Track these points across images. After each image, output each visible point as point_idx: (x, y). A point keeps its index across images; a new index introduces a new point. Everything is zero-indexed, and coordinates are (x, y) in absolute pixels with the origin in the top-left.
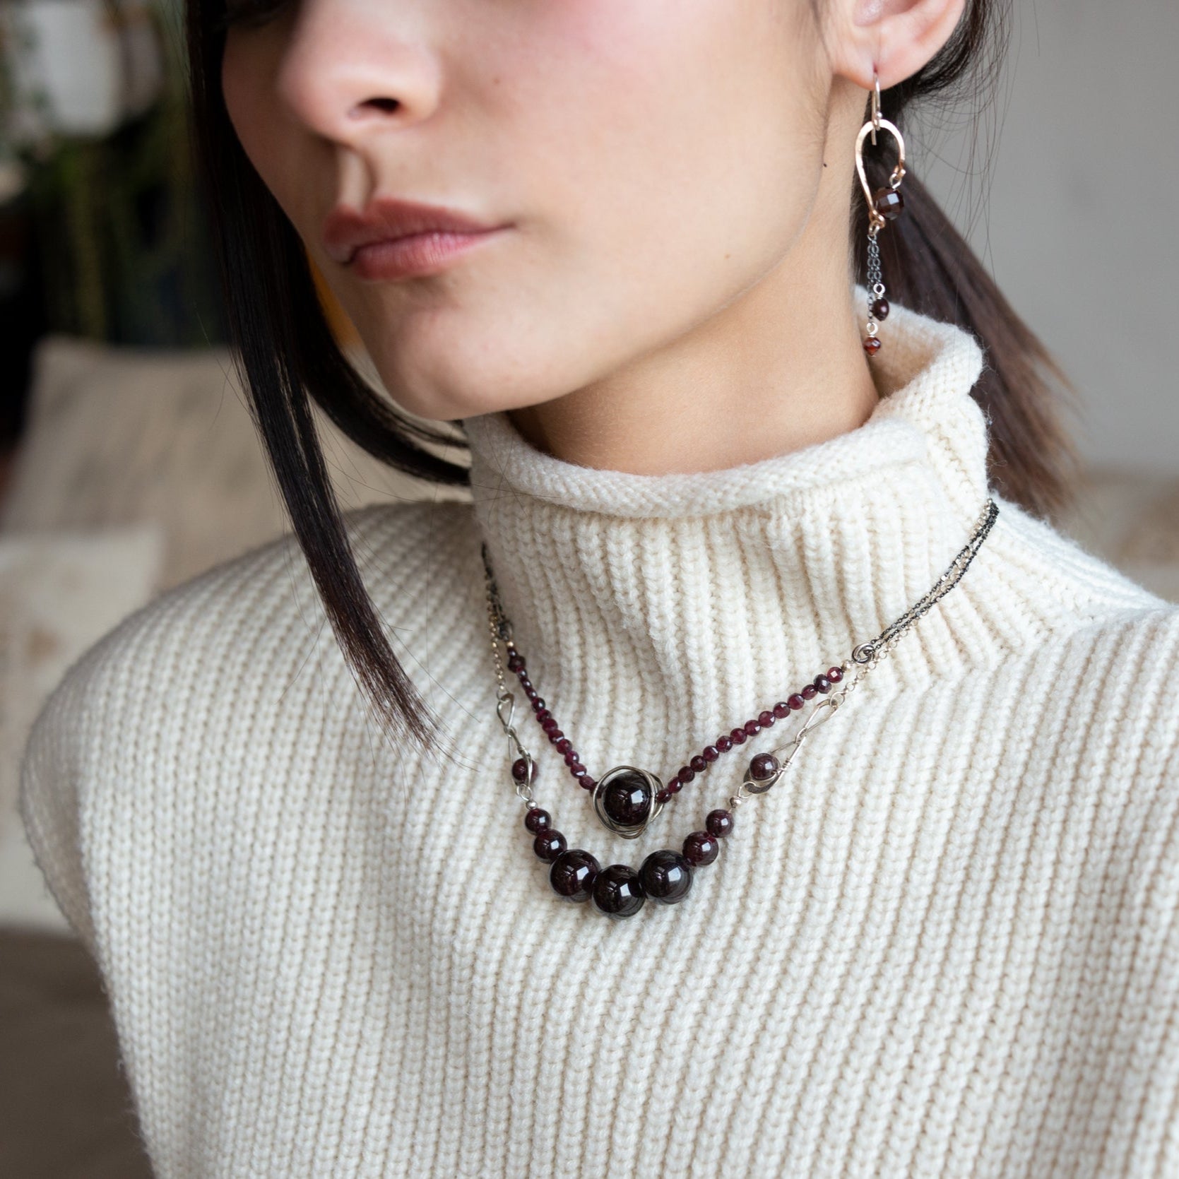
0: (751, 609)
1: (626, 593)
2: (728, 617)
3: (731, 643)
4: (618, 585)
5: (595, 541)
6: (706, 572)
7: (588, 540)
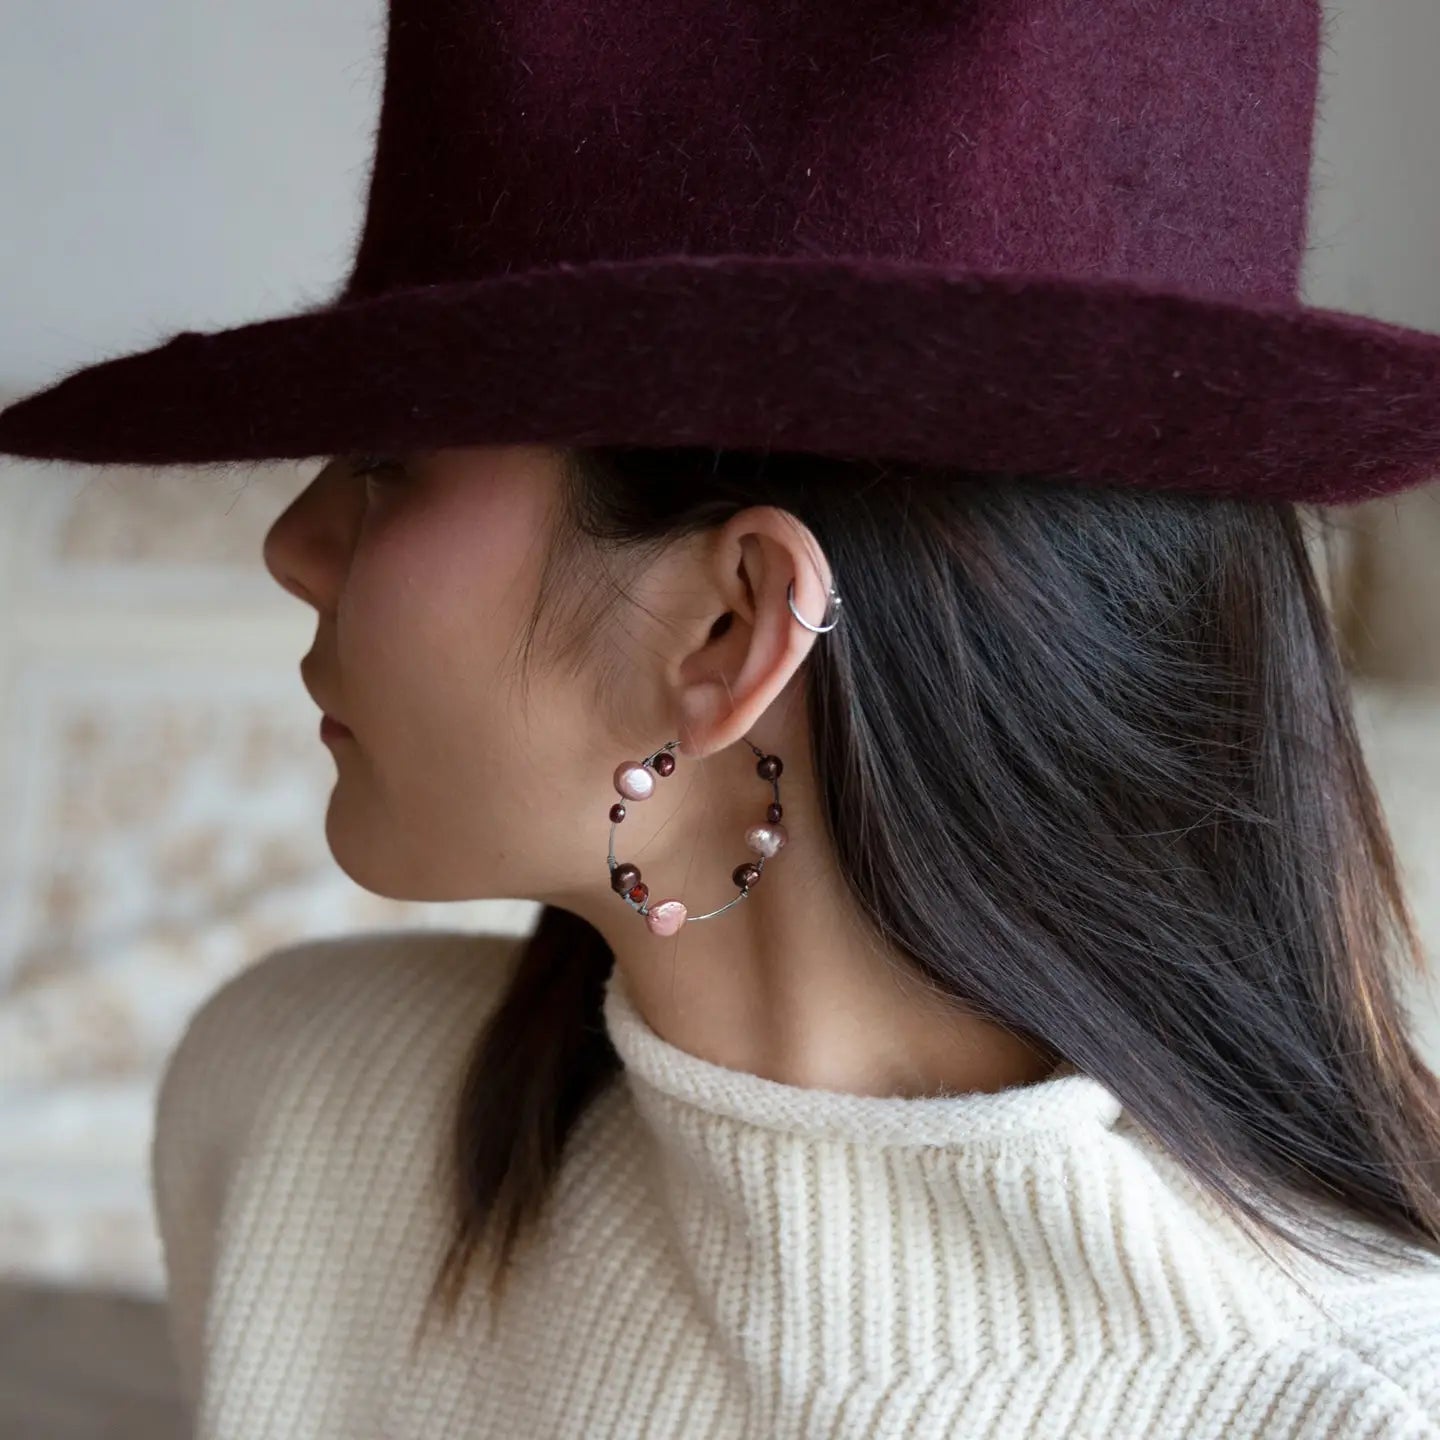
0: (897, 1239)
1: (755, 1202)
2: (869, 1246)
3: (870, 1273)
4: (747, 1193)
5: (725, 1144)
6: (846, 1195)
7: (718, 1141)
